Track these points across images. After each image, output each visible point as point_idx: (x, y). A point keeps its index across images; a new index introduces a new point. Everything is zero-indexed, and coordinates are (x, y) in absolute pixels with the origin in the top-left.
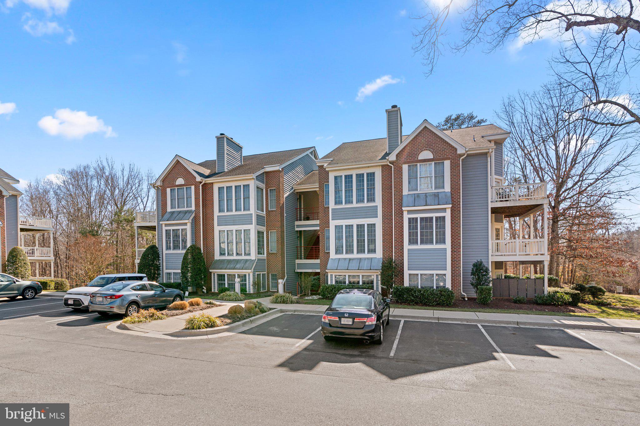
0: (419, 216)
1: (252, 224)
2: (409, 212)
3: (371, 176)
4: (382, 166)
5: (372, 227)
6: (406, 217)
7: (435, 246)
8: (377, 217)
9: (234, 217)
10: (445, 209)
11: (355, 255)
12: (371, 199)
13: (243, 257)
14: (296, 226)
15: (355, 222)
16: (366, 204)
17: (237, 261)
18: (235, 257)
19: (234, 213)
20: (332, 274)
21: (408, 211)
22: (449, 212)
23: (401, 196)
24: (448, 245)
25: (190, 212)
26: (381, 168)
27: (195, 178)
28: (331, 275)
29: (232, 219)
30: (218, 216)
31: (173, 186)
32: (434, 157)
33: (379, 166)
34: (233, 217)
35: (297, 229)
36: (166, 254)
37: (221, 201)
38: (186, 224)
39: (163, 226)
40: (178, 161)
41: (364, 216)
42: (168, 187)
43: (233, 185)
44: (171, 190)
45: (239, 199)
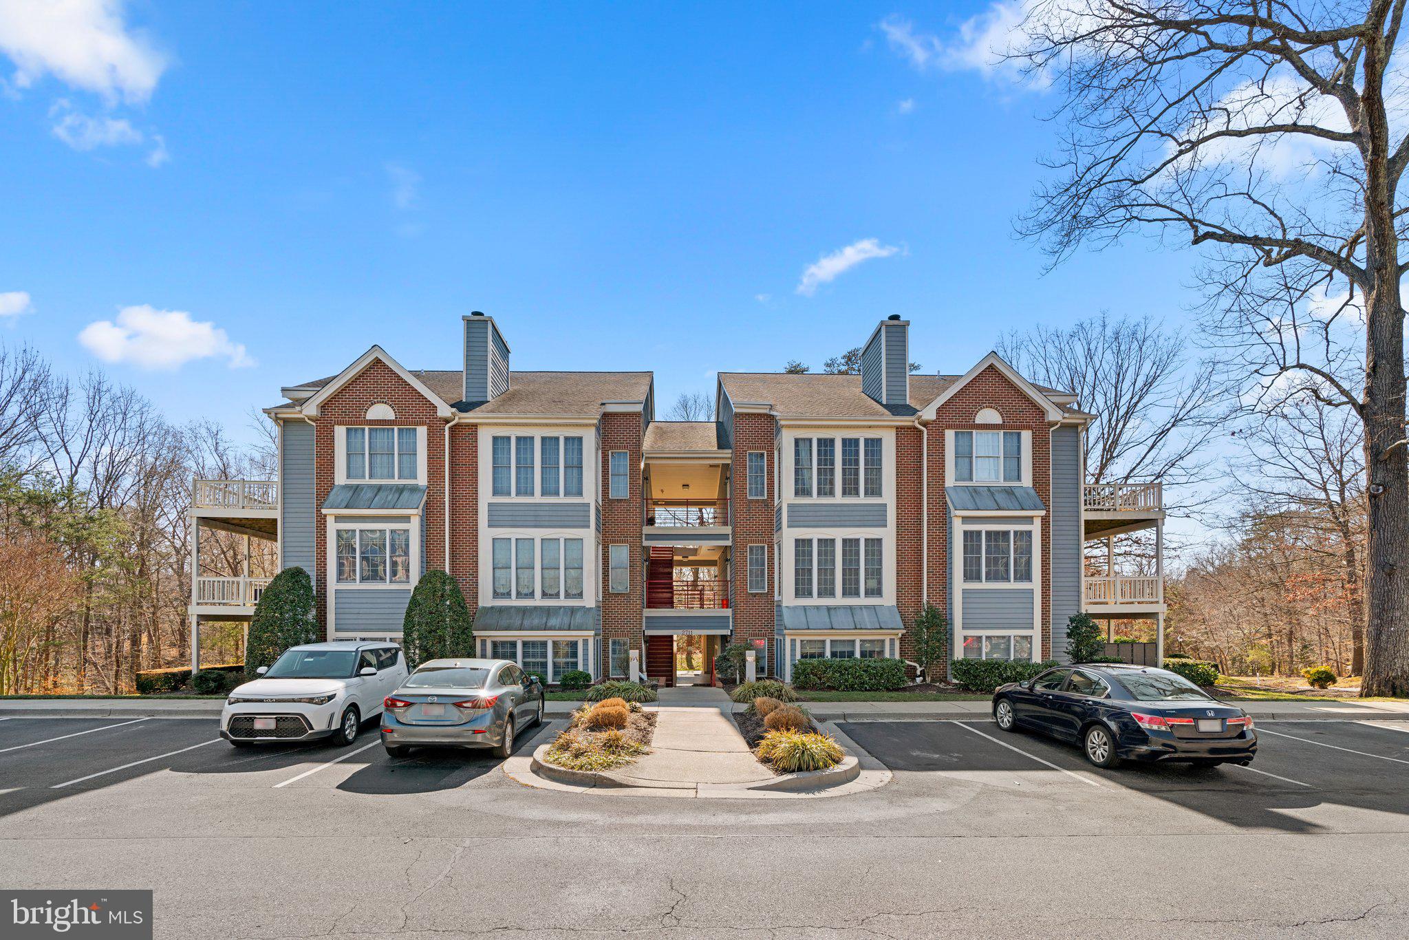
0: (984, 528)
1: (588, 527)
2: (966, 520)
3: (874, 446)
4: (897, 428)
5: (875, 545)
6: (958, 529)
7: (1012, 585)
8: (886, 526)
9: (538, 508)
10: (1032, 517)
11: (839, 600)
12: (874, 489)
13: (562, 602)
14: (644, 536)
15: (839, 534)
16: (862, 499)
17: (548, 611)
18: (538, 601)
19: (538, 498)
20: (793, 637)
21: (963, 518)
22: (1038, 523)
23: (943, 488)
24: (1036, 584)
25: (414, 489)
26: (893, 433)
28: (793, 641)
29: (532, 513)
30: (490, 504)
31: (355, 421)
32: (1004, 422)
33: (891, 427)
34: (533, 508)
35: (645, 543)
36: (337, 591)
37: (499, 468)
38: (406, 519)
39: (330, 521)
40: (378, 361)
41: (858, 523)
42: (340, 424)
43: (538, 434)
44: (348, 430)
45: (549, 465)
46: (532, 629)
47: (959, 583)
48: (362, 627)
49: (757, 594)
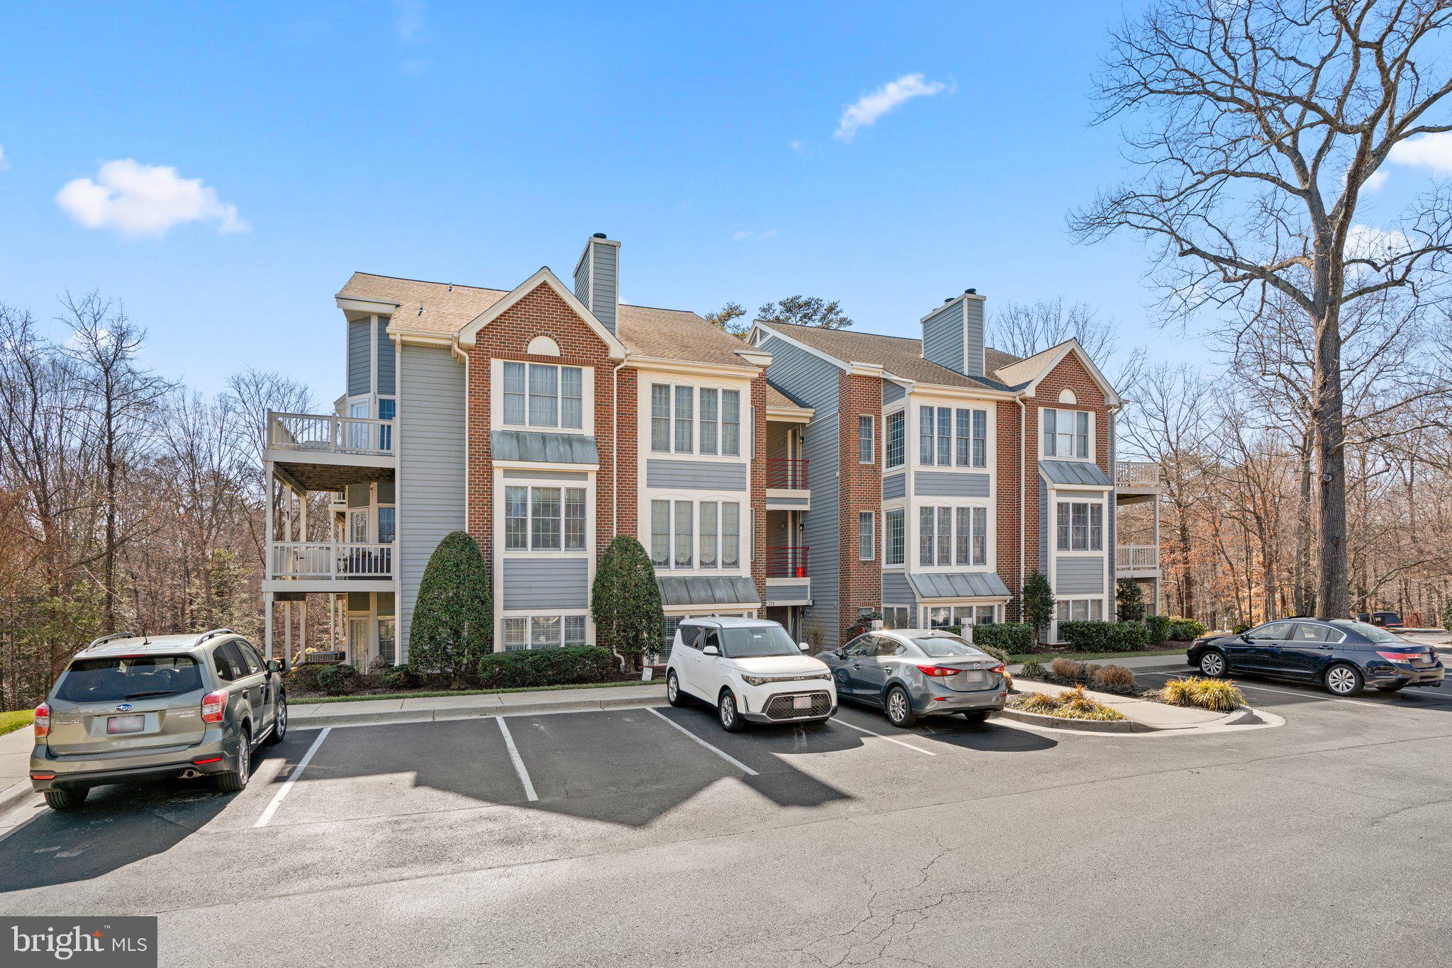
0: (1072, 500)
1: (747, 489)
2: (1060, 492)
3: (981, 415)
4: (998, 402)
5: (981, 512)
6: (1053, 500)
7: (1089, 553)
8: (989, 496)
9: (697, 467)
10: (1102, 492)
11: (954, 568)
12: (981, 462)
13: (720, 572)
15: (954, 502)
16: (971, 470)
17: (708, 582)
18: (696, 571)
19: (696, 456)
20: (926, 605)
21: (1057, 490)
22: (1106, 497)
23: (1037, 463)
24: (1105, 553)
25: (582, 440)
26: (994, 407)
27: (605, 348)
28: (926, 608)
29: (691, 473)
30: (649, 461)
31: (515, 354)
32: (1076, 403)
33: (992, 400)
34: (692, 467)
36: (506, 561)
37: (659, 421)
38: (583, 475)
39: (498, 475)
40: (544, 284)
41: (968, 492)
42: (497, 356)
43: (697, 384)
44: (505, 363)
45: (708, 422)
46: (703, 602)
47: (1054, 553)
48: (534, 604)
49: (867, 561)
